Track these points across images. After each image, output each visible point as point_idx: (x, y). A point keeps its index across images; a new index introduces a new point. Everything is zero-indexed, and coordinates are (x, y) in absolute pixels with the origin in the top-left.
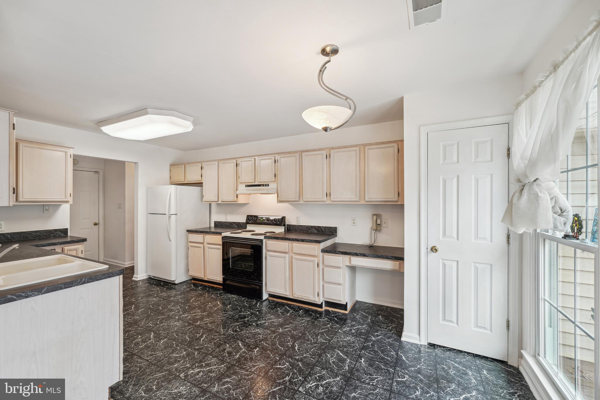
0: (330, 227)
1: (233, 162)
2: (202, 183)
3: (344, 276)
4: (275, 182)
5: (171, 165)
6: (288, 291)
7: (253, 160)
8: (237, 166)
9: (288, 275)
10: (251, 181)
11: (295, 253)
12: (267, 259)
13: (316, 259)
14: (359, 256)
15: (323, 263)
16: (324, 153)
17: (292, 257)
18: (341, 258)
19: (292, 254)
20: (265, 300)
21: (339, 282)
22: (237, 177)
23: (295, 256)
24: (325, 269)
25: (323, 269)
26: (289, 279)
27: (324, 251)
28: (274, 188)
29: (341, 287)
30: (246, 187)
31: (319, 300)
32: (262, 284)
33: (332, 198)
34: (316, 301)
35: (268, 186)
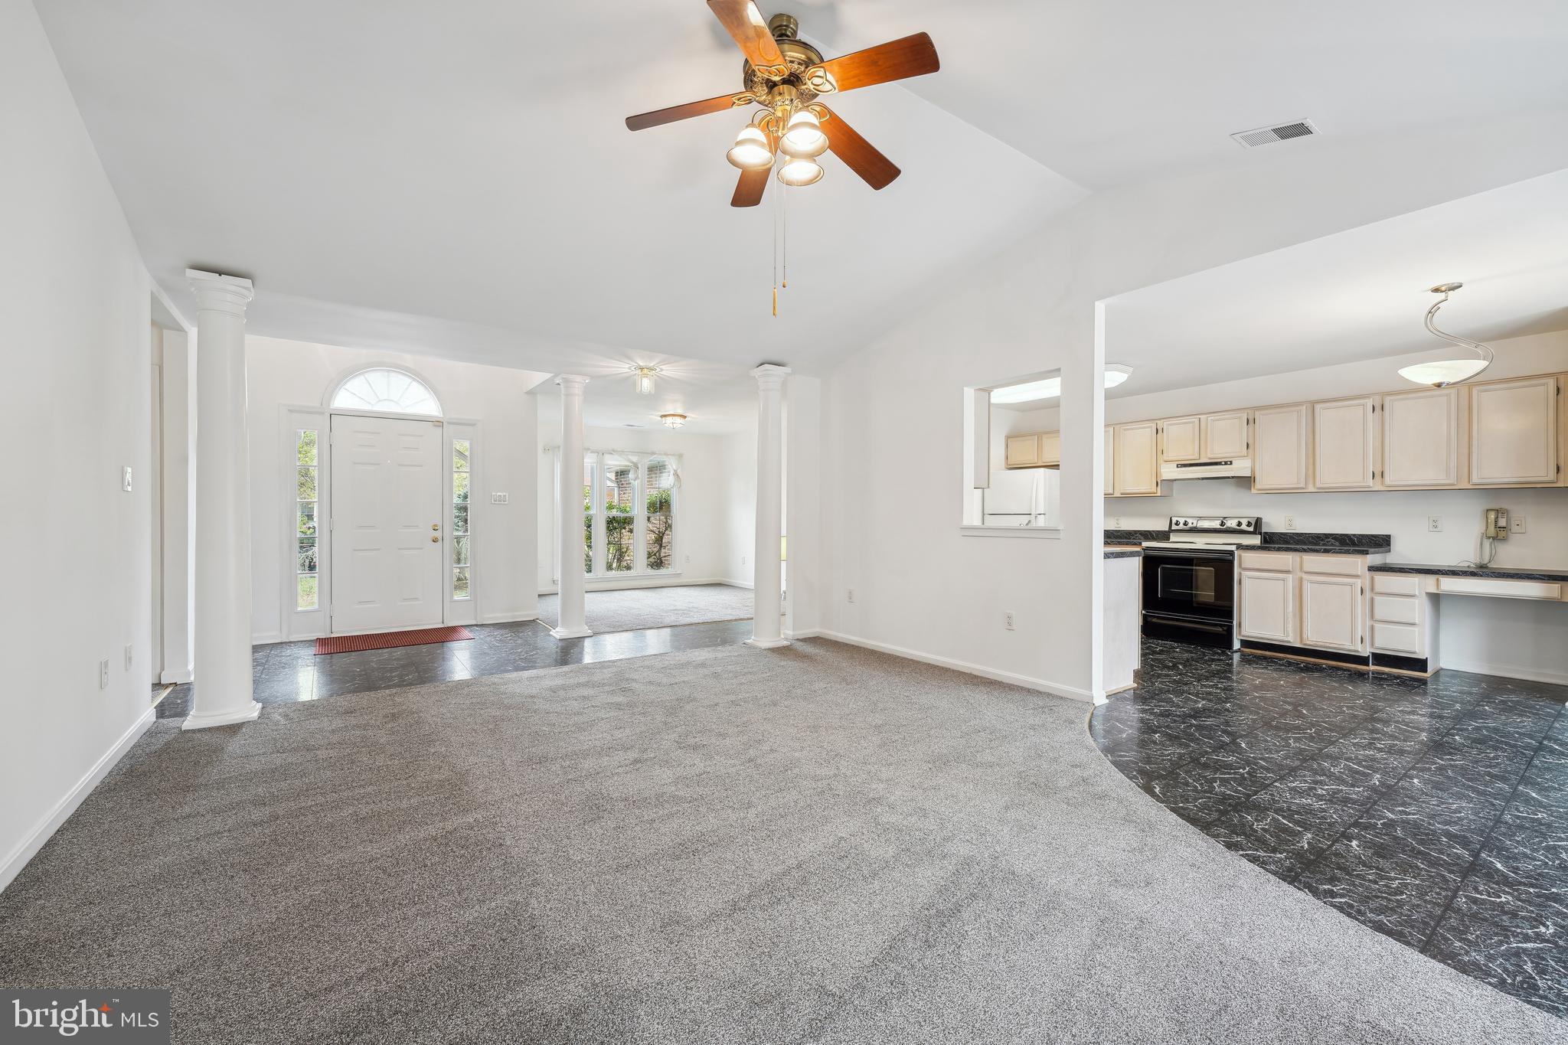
0: (1372, 536)
1: (1151, 427)
2: (1058, 465)
3: (1420, 610)
4: (1247, 456)
5: (1008, 438)
6: (1291, 634)
7: (1197, 421)
8: (1157, 433)
9: (1290, 609)
10: (1192, 456)
11: (1306, 573)
12: (1242, 583)
13: (1359, 583)
14: (1459, 575)
15: (1372, 589)
16: (1369, 403)
17: (1301, 579)
18: (1417, 579)
19: (1300, 574)
20: (1236, 652)
21: (1412, 621)
22: (1159, 452)
23: (1305, 576)
24: (1377, 599)
25: (1372, 600)
26: (1294, 615)
27: (1372, 569)
28: (1246, 468)
29: (1416, 629)
30: (1177, 467)
31: (1365, 651)
32: (1232, 623)
33: (1388, 480)
34: (1358, 652)
35: (1231, 463)
